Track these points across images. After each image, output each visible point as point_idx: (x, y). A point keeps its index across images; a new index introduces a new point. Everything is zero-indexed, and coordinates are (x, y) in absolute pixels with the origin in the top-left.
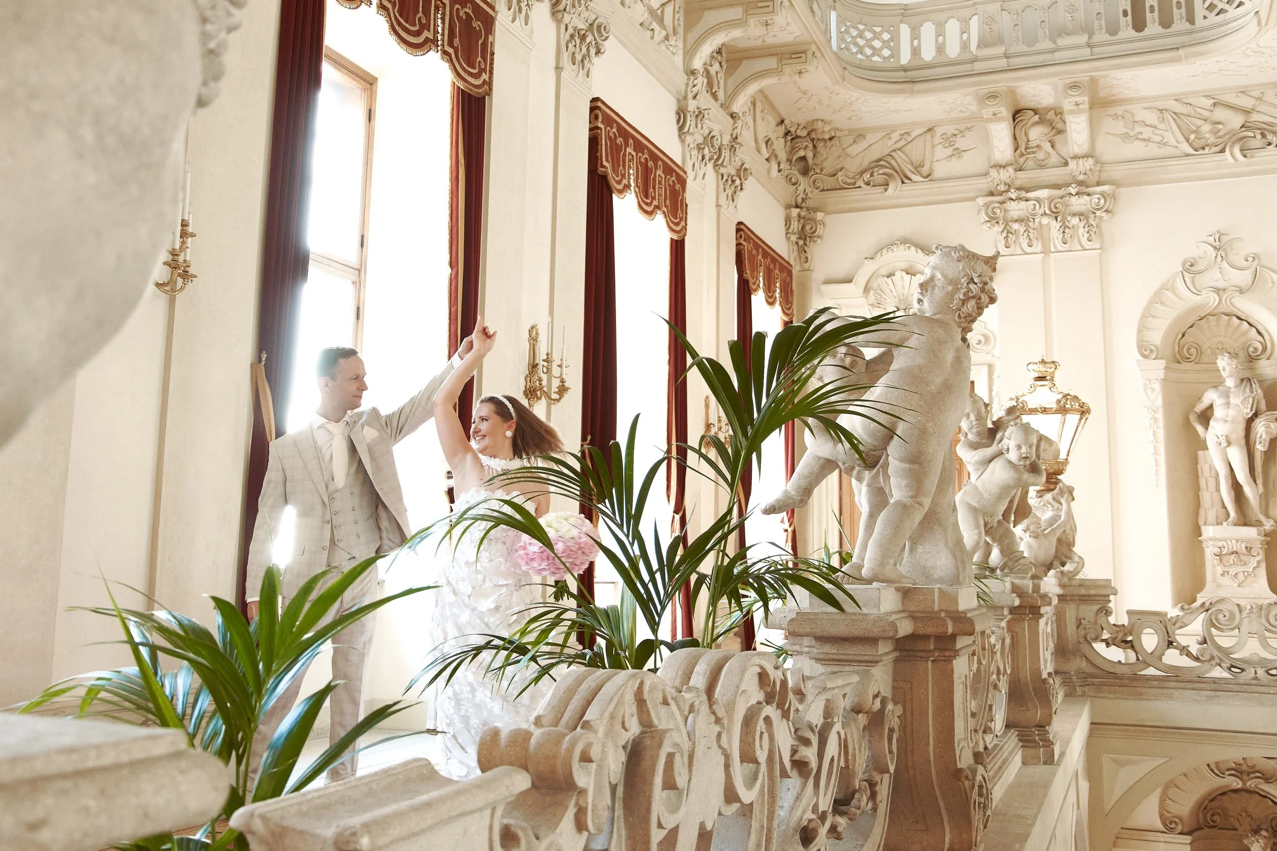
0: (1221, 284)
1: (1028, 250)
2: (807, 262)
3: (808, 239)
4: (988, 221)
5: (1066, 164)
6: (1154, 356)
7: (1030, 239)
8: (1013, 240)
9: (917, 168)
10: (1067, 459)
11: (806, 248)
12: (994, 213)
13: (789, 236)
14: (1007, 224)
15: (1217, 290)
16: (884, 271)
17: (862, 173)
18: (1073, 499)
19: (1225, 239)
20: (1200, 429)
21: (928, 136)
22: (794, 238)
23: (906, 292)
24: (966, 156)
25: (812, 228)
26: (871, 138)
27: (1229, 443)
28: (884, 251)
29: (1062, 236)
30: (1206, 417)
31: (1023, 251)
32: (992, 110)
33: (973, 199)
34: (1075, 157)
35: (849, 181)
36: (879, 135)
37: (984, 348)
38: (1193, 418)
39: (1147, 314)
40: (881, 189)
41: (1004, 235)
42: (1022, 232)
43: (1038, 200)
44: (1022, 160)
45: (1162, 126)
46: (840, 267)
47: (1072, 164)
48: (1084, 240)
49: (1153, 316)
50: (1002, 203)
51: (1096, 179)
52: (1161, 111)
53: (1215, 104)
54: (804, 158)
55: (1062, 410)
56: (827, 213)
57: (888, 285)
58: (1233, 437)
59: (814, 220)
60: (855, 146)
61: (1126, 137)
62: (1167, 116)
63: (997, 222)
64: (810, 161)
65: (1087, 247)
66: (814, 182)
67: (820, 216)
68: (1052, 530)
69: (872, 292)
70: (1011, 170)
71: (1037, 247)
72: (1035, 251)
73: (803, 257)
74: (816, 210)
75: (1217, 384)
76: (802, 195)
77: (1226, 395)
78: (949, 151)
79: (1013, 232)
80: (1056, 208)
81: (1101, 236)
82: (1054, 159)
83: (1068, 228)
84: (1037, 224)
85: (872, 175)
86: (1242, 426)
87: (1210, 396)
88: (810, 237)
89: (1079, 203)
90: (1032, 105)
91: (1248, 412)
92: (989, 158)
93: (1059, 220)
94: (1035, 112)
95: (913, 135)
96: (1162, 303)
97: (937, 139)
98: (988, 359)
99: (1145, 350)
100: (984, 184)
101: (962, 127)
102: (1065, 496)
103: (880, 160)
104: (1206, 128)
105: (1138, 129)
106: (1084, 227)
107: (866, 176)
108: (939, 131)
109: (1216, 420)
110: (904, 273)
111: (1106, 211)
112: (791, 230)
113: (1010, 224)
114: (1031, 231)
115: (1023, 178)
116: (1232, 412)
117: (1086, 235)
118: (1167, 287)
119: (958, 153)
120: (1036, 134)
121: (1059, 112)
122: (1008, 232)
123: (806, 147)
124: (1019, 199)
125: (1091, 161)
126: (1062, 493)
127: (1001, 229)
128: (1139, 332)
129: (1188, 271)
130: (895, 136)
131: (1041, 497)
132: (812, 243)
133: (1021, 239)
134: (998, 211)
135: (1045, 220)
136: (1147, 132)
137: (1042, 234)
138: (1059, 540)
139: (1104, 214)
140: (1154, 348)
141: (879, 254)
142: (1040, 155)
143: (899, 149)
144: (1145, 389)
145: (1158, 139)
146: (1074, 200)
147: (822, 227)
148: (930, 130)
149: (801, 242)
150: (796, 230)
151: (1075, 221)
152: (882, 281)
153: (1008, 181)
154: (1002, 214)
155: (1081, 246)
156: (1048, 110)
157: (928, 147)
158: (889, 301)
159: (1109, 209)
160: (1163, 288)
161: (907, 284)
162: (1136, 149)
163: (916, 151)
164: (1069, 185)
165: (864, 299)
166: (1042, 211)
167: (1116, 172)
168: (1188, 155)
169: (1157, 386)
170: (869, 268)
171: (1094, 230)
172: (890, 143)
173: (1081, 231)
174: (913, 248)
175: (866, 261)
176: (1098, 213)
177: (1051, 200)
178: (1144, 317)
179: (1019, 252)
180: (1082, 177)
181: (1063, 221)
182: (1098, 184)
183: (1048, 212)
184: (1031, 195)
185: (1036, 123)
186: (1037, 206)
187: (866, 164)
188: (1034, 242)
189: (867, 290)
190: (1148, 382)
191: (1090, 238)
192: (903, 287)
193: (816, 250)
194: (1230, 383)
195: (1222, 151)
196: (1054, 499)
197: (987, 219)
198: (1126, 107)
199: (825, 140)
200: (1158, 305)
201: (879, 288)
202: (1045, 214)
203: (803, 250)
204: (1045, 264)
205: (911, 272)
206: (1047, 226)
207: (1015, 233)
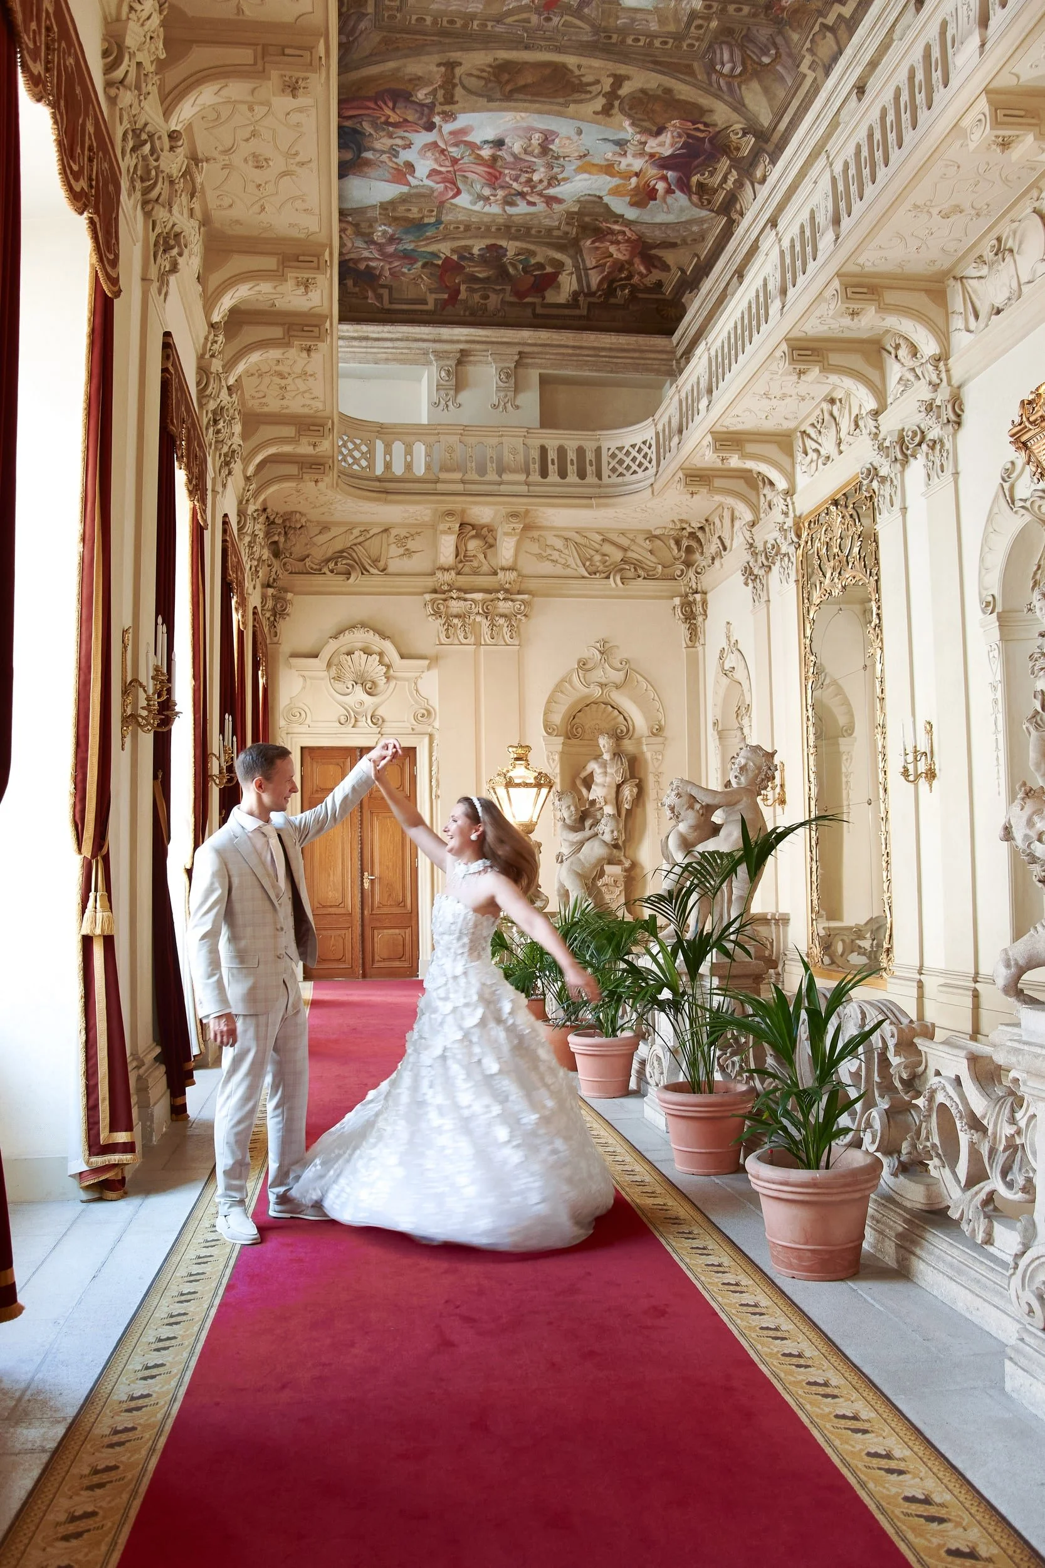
0: (603, 680)
1: (464, 641)
2: (275, 636)
3: (279, 616)
4: (433, 615)
5: (495, 573)
6: (555, 733)
7: (466, 632)
8: (453, 631)
9: (375, 561)
11: (275, 624)
12: (439, 608)
13: (265, 613)
14: (448, 619)
15: (602, 685)
16: (344, 649)
17: (328, 560)
19: (607, 645)
20: (584, 791)
21: (385, 535)
22: (268, 615)
23: (362, 668)
24: (415, 556)
25: (282, 607)
26: (334, 532)
27: (606, 803)
28: (347, 632)
29: (490, 632)
30: (588, 782)
31: (460, 641)
32: (448, 525)
33: (422, 593)
34: (503, 569)
35: (315, 567)
36: (344, 529)
37: (426, 720)
38: (578, 782)
39: (551, 701)
40: (343, 577)
41: (446, 627)
42: (459, 626)
43: (473, 600)
44: (460, 566)
45: (566, 551)
46: (306, 642)
47: (501, 574)
48: (507, 637)
49: (555, 702)
50: (445, 600)
51: (517, 588)
52: (566, 539)
53: (603, 540)
54: (275, 543)
55: (539, 785)
56: (296, 594)
57: (347, 661)
58: (609, 798)
59: (284, 599)
60: (320, 537)
61: (539, 557)
62: (571, 544)
63: (440, 616)
64: (281, 546)
65: (509, 643)
66: (285, 564)
67: (289, 596)
69: (334, 668)
70: (453, 573)
71: (471, 640)
72: (469, 643)
73: (272, 631)
74: (286, 591)
75: (598, 757)
76: (273, 575)
77: (604, 765)
78: (401, 551)
79: (453, 626)
80: (487, 609)
81: (519, 635)
82: (485, 568)
83: (495, 626)
84: (471, 620)
85: (336, 564)
86: (614, 790)
87: (593, 766)
88: (281, 614)
89: (504, 607)
90: (472, 521)
91: (619, 779)
92: (434, 561)
93: (489, 619)
94: (473, 527)
95: (372, 533)
96: (562, 692)
97: (392, 539)
98: (429, 730)
99: (548, 728)
100: (430, 582)
101: (413, 531)
103: (342, 551)
104: (597, 558)
105: (549, 551)
106: (507, 627)
107: (331, 565)
108: (394, 532)
109: (597, 785)
110: (362, 653)
111: (526, 616)
112: (266, 608)
113: (451, 619)
114: (467, 626)
115: (462, 581)
116: (608, 779)
117: (509, 634)
118: (566, 679)
119: (408, 553)
120: (473, 545)
121: (491, 530)
122: (449, 626)
123: (280, 534)
124: (459, 598)
125: (515, 574)
127: (443, 622)
128: (545, 714)
129: (581, 668)
130: (356, 532)
132: (281, 619)
133: (459, 632)
134: (442, 607)
135: (479, 619)
136: (556, 555)
137: (475, 628)
139: (523, 618)
140: (555, 727)
141: (342, 635)
142: (475, 564)
143: (360, 544)
144: (548, 759)
145: (563, 561)
146: (501, 604)
147: (291, 606)
148: (386, 530)
149: (272, 619)
150: (270, 608)
151: (502, 621)
152: (343, 658)
153: (450, 582)
154: (445, 610)
155: (505, 641)
156: (483, 527)
157: (385, 546)
158: (348, 675)
159: (527, 614)
160: (563, 680)
161: (363, 662)
162: (547, 568)
163: (373, 546)
164: (498, 591)
165: (326, 673)
166: (476, 611)
167: (532, 584)
168: (584, 577)
169: (557, 757)
170: (333, 645)
171: (515, 629)
172: (353, 537)
173: (505, 629)
174: (371, 632)
175: (331, 640)
176: (519, 617)
177: (484, 602)
178: (548, 702)
179: (456, 642)
180: (507, 586)
181: (492, 620)
182: (519, 593)
183: (481, 611)
184: (468, 596)
185: (473, 537)
186: (473, 606)
187: (329, 554)
188: (469, 635)
189: (329, 665)
190: (550, 754)
191: (511, 636)
192: (360, 665)
193: (283, 625)
194: (607, 756)
195: (608, 577)
197: (432, 612)
198: (542, 533)
199: (295, 528)
200: (559, 694)
201: (340, 663)
202: (478, 613)
203: (273, 625)
204: (476, 653)
205: (368, 652)
206: (480, 623)
207: (455, 626)
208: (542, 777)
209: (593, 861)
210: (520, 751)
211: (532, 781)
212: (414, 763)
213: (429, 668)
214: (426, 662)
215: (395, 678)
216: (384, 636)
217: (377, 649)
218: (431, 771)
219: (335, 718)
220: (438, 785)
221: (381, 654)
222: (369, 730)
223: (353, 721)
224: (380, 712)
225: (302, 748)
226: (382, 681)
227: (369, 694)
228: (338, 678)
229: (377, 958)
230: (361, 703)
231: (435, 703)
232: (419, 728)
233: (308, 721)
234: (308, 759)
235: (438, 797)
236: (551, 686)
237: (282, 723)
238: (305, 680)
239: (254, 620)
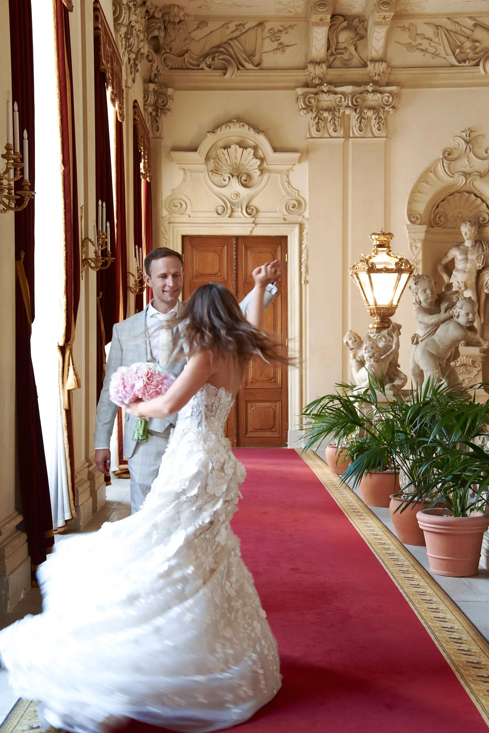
0: (468, 170)
1: (334, 134)
2: (158, 130)
3: (160, 111)
4: (304, 109)
5: (365, 66)
6: (419, 222)
7: (335, 125)
8: (323, 125)
9: (250, 56)
10: (397, 306)
11: (157, 118)
12: (310, 102)
13: (146, 107)
14: (318, 112)
15: (466, 175)
16: (221, 144)
17: (206, 56)
18: (400, 334)
19: (473, 135)
20: (445, 277)
21: (259, 29)
22: (150, 109)
23: (238, 162)
24: (288, 50)
25: (163, 102)
26: (212, 26)
27: (466, 288)
28: (224, 127)
29: (359, 125)
30: (450, 268)
31: (329, 134)
32: (319, 16)
33: (294, 88)
34: (373, 61)
35: (193, 62)
36: (221, 23)
37: (296, 211)
38: (440, 268)
39: (416, 190)
40: (220, 73)
41: (316, 121)
42: (329, 119)
43: (343, 93)
44: (332, 59)
45: (436, 40)
46: (186, 139)
47: (370, 66)
48: (375, 130)
49: (420, 192)
50: (316, 94)
51: (386, 80)
52: (437, 27)
53: (475, 25)
54: (156, 38)
55: (399, 271)
56: (176, 89)
57: (224, 155)
58: (469, 283)
59: (165, 95)
60: (198, 31)
61: (410, 47)
62: (441, 32)
63: (311, 110)
64: (161, 41)
65: (376, 135)
66: (165, 60)
67: (170, 91)
68: (387, 356)
69: (212, 161)
70: (324, 66)
71: (341, 133)
72: (339, 136)
73: (155, 125)
74: (167, 86)
75: (459, 244)
76: (155, 71)
77: (465, 252)
78: (275, 45)
79: (323, 119)
80: (356, 102)
81: (387, 127)
82: (356, 61)
83: (364, 118)
84: (341, 113)
85: (213, 59)
86: (474, 275)
87: (455, 253)
88: (161, 109)
89: (373, 99)
90: (344, 12)
91: (479, 265)
92: (306, 55)
93: (358, 111)
94: (345, 17)
95: (247, 26)
96: (426, 182)
97: (266, 34)
98: (300, 219)
99: (412, 217)
100: (301, 76)
101: (286, 25)
102: (396, 332)
103: (219, 46)
104: (468, 44)
105: (419, 41)
106: (375, 119)
107: (209, 60)
108: (268, 26)
109: (458, 271)
110: (237, 147)
111: (393, 107)
112: (148, 102)
113: (321, 112)
114: (337, 119)
115: (333, 74)
116: (469, 265)
117: (376, 126)
118: (431, 170)
119: (282, 47)
120: (344, 37)
121: (362, 20)
122: (319, 119)
123: (159, 28)
124: (329, 92)
125: (384, 65)
126: (394, 330)
127: (314, 116)
128: (410, 203)
129: (445, 158)
130: (232, 26)
131: (379, 332)
132: (162, 114)
133: (329, 125)
134: (313, 101)
135: (348, 112)
136: (425, 44)
137: (345, 121)
138: (391, 363)
139: (391, 110)
140: (419, 216)
141: (219, 129)
142: (346, 56)
143: (236, 38)
144: (411, 247)
145: (432, 50)
146: (370, 96)
147: (171, 101)
148: (261, 24)
149: (154, 114)
150: (152, 102)
151: (370, 113)
152: (220, 151)
153: (321, 76)
154: (315, 104)
155: (373, 133)
156: (354, 17)
157: (259, 40)
158: (225, 168)
159: (395, 106)
160: (428, 171)
161: (239, 156)
162: (416, 58)
163: (249, 40)
164: (367, 84)
165: (204, 166)
166: (345, 104)
167: (401, 75)
168: (453, 66)
169: (419, 245)
170: (210, 140)
171: (383, 121)
172: (228, 32)
173: (373, 122)
174: (247, 127)
175: (208, 135)
176: (387, 108)
177: (353, 94)
178: (413, 192)
179: (326, 135)
180: (377, 78)
181: (361, 112)
182: (388, 84)
183: (350, 104)
184: (339, 89)
185: (345, 28)
186: (343, 99)
187: (207, 49)
188: (338, 128)
189: (207, 158)
190: (413, 242)
191: (379, 129)
192: (236, 158)
193: (165, 121)
194: (468, 244)
195: (477, 65)
196: (388, 334)
197: (304, 106)
198: (412, 21)
199: (174, 23)
200: (424, 184)
201: (217, 157)
202: (347, 106)
203: (155, 120)
204: (345, 147)
205: (243, 145)
206: (349, 116)
207: (325, 120)
208: (403, 262)
209: (447, 342)
210: (382, 238)
211: (393, 267)
212: (285, 250)
213: (300, 161)
214: (297, 155)
215: (269, 171)
216: (258, 130)
217: (251, 143)
218: (300, 258)
219: (213, 209)
220: (307, 272)
221: (255, 148)
222: (244, 220)
223: (229, 211)
224: (255, 203)
225: (183, 237)
226: (256, 174)
227: (245, 186)
228: (216, 171)
229: (250, 428)
230: (237, 195)
231: (306, 195)
232: (291, 218)
233: (188, 212)
234: (188, 247)
235: (307, 282)
236: (415, 177)
237: (164, 213)
238: (185, 173)
239: (135, 113)
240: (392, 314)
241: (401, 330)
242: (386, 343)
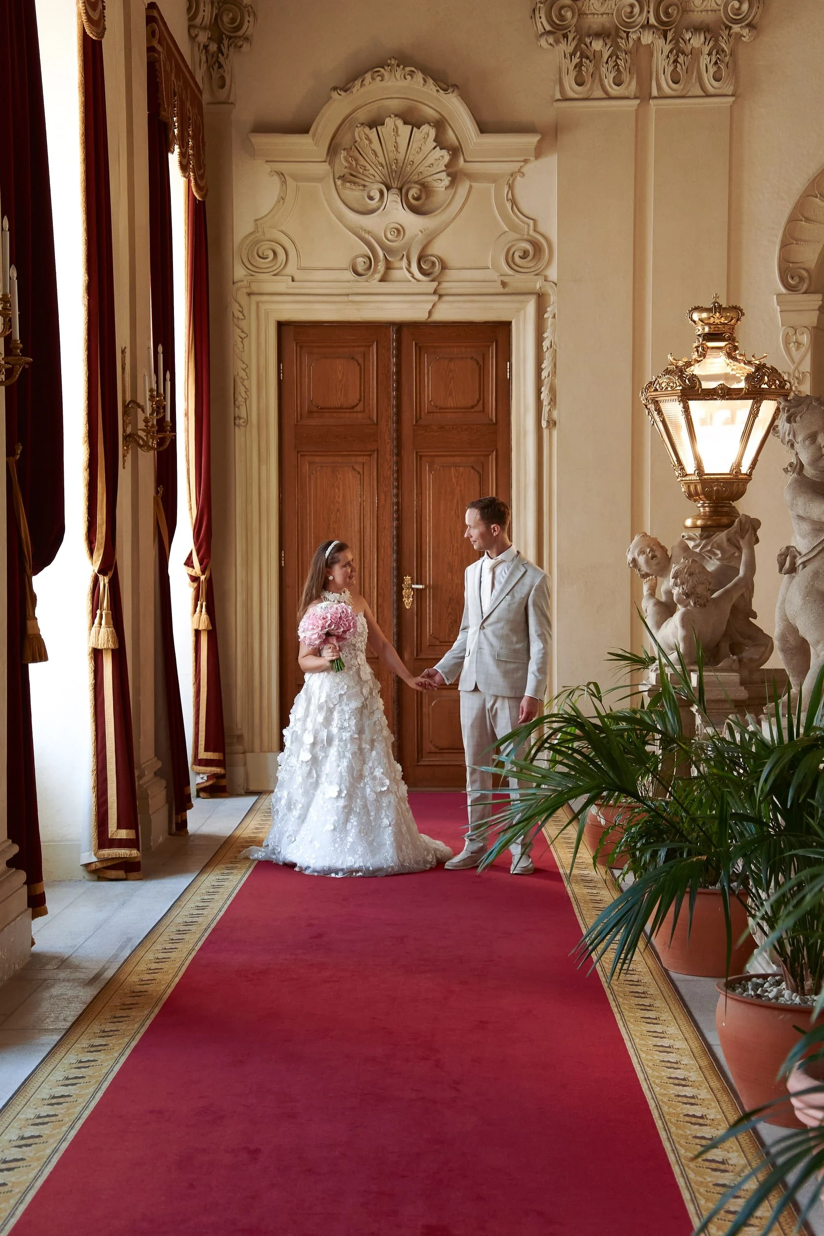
1: (614, 90)
2: (222, 86)
3: (226, 42)
4: (549, 32)
6: (805, 286)
7: (618, 70)
8: (591, 70)
10: (750, 475)
11: (221, 59)
12: (562, 18)
13: (194, 32)
14: (581, 41)
16: (362, 115)
18: (757, 541)
22: (203, 37)
23: (401, 157)
25: (233, 20)
28: (368, 76)
29: (672, 68)
31: (605, 91)
37: (531, 264)
39: (799, 215)
41: (576, 60)
42: (606, 56)
46: (286, 100)
48: (708, 79)
49: (807, 220)
55: (755, 392)
57: (370, 142)
59: (237, 3)
63: (565, 36)
65: (711, 90)
68: (727, 592)
69: (343, 154)
71: (631, 87)
72: (626, 94)
73: (215, 76)
79: (592, 57)
80: (667, 14)
81: (735, 72)
83: (683, 53)
84: (631, 42)
88: (230, 38)
89: (704, 7)
93: (669, 38)
98: (538, 285)
99: (790, 275)
102: (747, 536)
106: (710, 54)
110: (399, 122)
111: (750, 26)
112: (198, 21)
113: (588, 40)
114: (622, 55)
117: (712, 70)
122: (583, 55)
126: (742, 532)
127: (571, 49)
128: (784, 245)
131: (708, 537)
132: (232, 49)
133: (603, 70)
134: (569, 15)
135: (647, 38)
137: (640, 59)
138: (735, 609)
139: (745, 32)
140: (805, 274)
141: (358, 83)
144: (787, 343)
147: (251, 19)
149: (213, 47)
150: (207, 21)
151: (697, 41)
152: (360, 133)
154: (575, 20)
155: (703, 88)
158: (372, 172)
159: (754, 22)
161: (403, 142)
165: (326, 167)
166: (642, 20)
169: (805, 339)
170: (338, 107)
171: (727, 59)
173: (704, 60)
174: (419, 76)
175: (334, 95)
176: (736, 28)
178: (793, 220)
179: (599, 93)
181: (676, 40)
183: (652, 21)
186: (637, 10)
188: (625, 76)
189: (333, 150)
190: (791, 331)
191: (717, 76)
192: (396, 147)
193: (236, 63)
196: (729, 540)
197: (548, 28)
200: (817, 200)
201: (354, 148)
202: (647, 26)
203: (215, 63)
204: (640, 120)
205: (411, 119)
206: (649, 47)
207: (595, 57)
208: (764, 374)
210: (717, 318)
211: (741, 384)
212: (505, 354)
213: (539, 153)
214: (534, 139)
215: (471, 177)
216: (444, 83)
217: (430, 113)
218: (539, 370)
219: (345, 263)
220: (553, 401)
221: (440, 125)
222: (414, 287)
223: (381, 267)
224: (438, 248)
225: (280, 325)
226: (441, 183)
227: (416, 210)
228: (351, 178)
229: (428, 746)
230: (399, 231)
231: (551, 229)
232: (518, 281)
233: (291, 269)
234: (291, 347)
235: (552, 423)
236: (799, 184)
237: (239, 272)
238: (284, 182)
240: (740, 494)
241: (759, 533)
242: (725, 563)
